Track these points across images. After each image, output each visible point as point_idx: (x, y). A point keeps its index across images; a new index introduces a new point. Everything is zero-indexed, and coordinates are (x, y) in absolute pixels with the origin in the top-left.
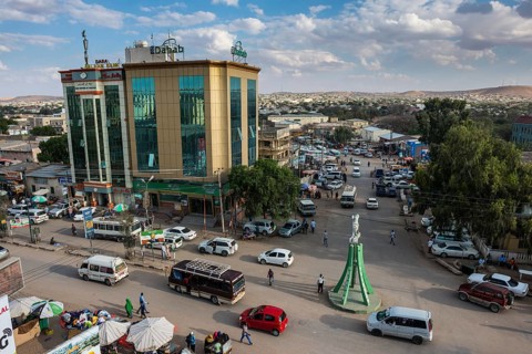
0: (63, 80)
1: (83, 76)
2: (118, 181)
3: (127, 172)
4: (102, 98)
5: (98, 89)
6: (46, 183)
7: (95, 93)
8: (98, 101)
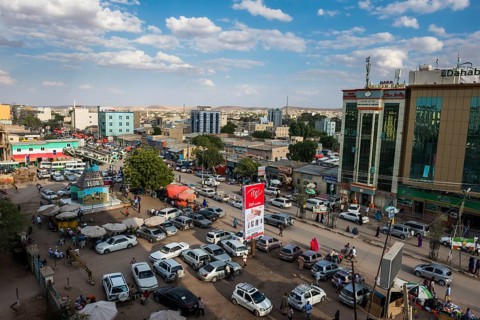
0: (345, 97)
1: (368, 94)
2: (384, 186)
3: (395, 179)
4: (380, 113)
5: (380, 106)
6: (311, 179)
7: (377, 109)
8: (377, 116)
